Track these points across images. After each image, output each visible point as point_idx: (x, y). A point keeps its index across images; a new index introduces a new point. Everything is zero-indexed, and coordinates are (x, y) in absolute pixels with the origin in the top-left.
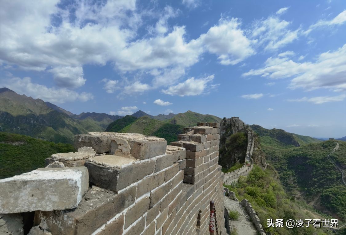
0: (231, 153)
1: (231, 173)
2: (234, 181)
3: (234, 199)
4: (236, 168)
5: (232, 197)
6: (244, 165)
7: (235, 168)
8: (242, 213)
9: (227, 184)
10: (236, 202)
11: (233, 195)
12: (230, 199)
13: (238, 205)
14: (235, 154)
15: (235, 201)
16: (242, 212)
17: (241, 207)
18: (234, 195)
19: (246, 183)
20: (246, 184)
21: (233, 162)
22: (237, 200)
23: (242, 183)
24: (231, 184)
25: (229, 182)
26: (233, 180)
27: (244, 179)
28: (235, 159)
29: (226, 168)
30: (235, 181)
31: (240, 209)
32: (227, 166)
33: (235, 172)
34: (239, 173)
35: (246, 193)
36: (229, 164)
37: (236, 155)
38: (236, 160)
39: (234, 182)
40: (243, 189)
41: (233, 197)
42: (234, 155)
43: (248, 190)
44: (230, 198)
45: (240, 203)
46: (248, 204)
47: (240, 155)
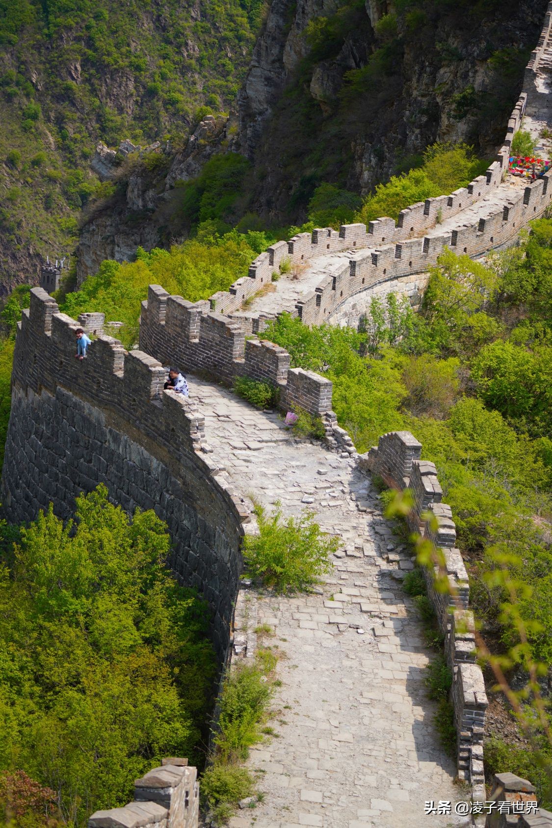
1: (370, 229)
2: (391, 298)
3: (317, 437)
4: (428, 184)
5: (304, 422)
6: (494, 168)
7: (414, 190)
8: (359, 542)
9: (319, 323)
10: (332, 457)
11: (316, 404)
12: (282, 436)
13: (346, 477)
14: (437, 68)
15: (328, 448)
16: (366, 531)
17: (364, 492)
18: (325, 403)
21: (414, 138)
22: (341, 444)
24: (362, 320)
25: (347, 308)
28: (434, 116)
29: (356, 188)
30: (400, 301)
31: (353, 505)
32: (366, 175)
33: (408, 222)
34: (442, 231)
36: (381, 158)
38: (444, 120)
39: (384, 303)
41: (317, 415)
42: (433, 76)
44: (290, 428)
45: (362, 469)
46: (416, 468)
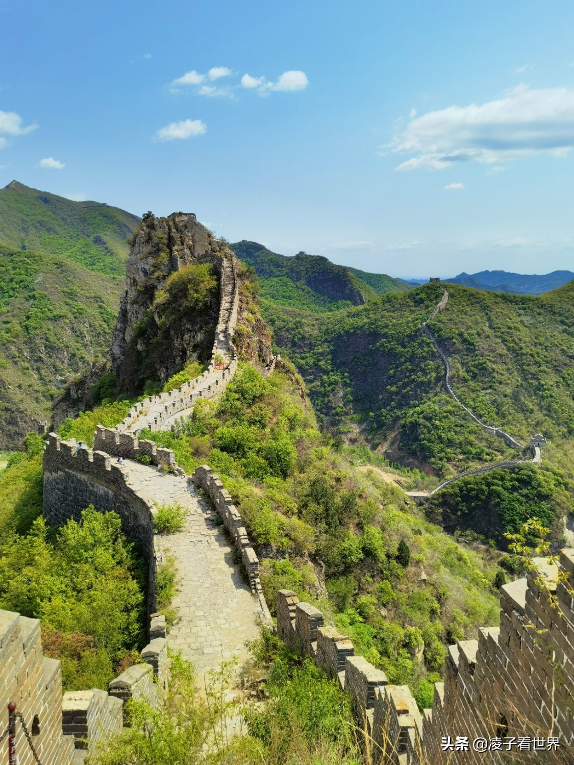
0: (172, 332)
1: (170, 394)
2: (182, 418)
3: (171, 472)
4: (187, 376)
5: (166, 467)
6: (210, 367)
7: (183, 379)
8: (195, 508)
9: (157, 430)
10: (178, 478)
11: (168, 460)
12: (158, 473)
13: (185, 485)
14: (183, 336)
15: (176, 475)
16: (197, 504)
17: (192, 490)
18: (172, 460)
19: (214, 419)
20: (214, 421)
21: (178, 360)
22: (181, 473)
23: (204, 419)
24: (172, 427)
25: (166, 423)
26: (178, 416)
27: (211, 409)
28: (184, 352)
29: (160, 380)
30: (184, 418)
31: (189, 495)
32: (162, 376)
33: (182, 390)
34: (196, 392)
35: (214, 446)
36: (167, 369)
37: (186, 337)
38: (188, 353)
39: (179, 420)
40: (207, 437)
41: (170, 464)
42: (182, 338)
43: (220, 439)
44: (160, 471)
45: (190, 482)
46: (211, 478)
47: (200, 337)
